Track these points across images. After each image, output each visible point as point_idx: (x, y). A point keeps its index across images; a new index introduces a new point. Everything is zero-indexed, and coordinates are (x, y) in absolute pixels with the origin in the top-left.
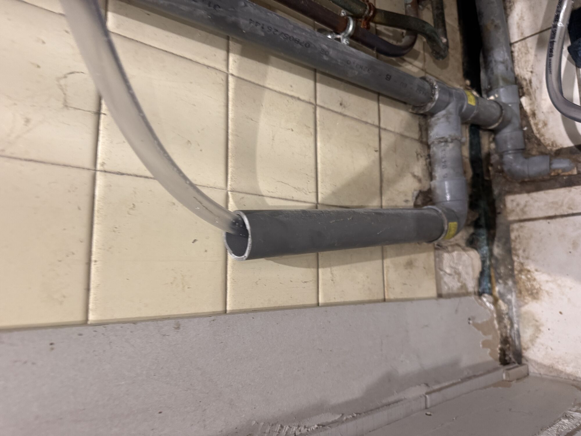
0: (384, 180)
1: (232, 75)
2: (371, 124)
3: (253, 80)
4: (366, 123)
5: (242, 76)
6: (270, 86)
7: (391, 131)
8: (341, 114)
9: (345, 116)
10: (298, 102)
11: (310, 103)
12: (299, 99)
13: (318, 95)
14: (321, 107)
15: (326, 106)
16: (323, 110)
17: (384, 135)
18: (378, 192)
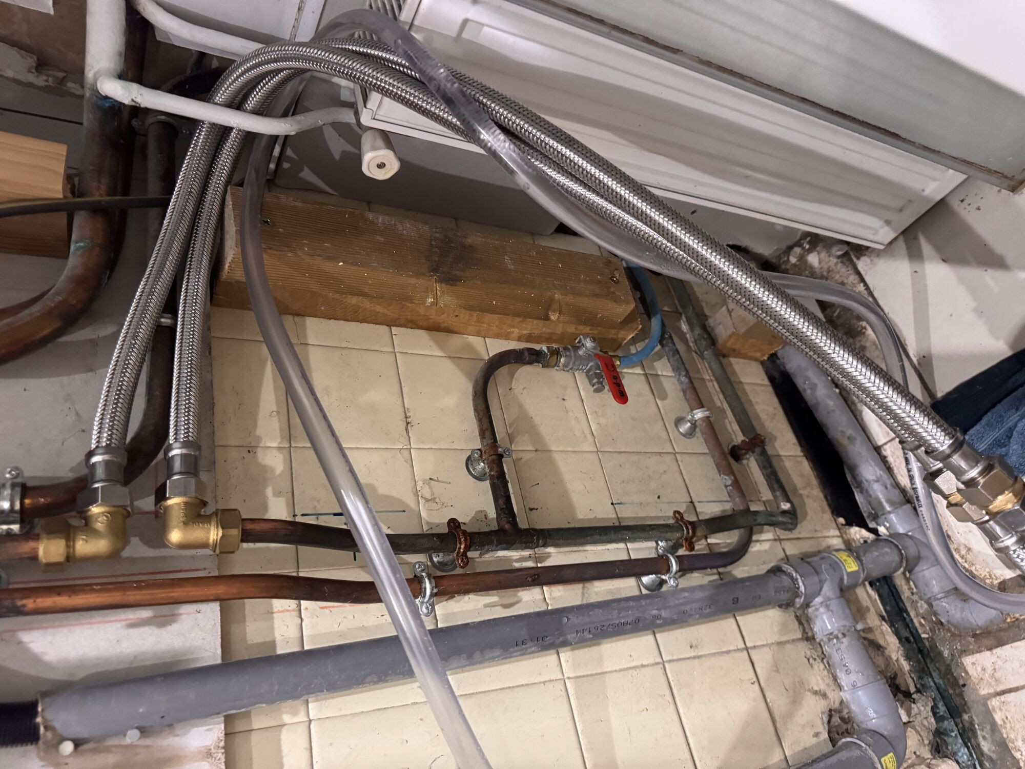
0: (777, 718)
1: (569, 678)
2: (735, 650)
3: (589, 673)
4: (728, 652)
5: (578, 674)
6: (609, 669)
7: (763, 646)
8: (694, 658)
9: (699, 657)
10: (643, 670)
11: (657, 664)
12: (643, 666)
13: (662, 649)
14: (670, 661)
15: (675, 657)
16: (674, 664)
17: (755, 655)
18: (775, 739)
